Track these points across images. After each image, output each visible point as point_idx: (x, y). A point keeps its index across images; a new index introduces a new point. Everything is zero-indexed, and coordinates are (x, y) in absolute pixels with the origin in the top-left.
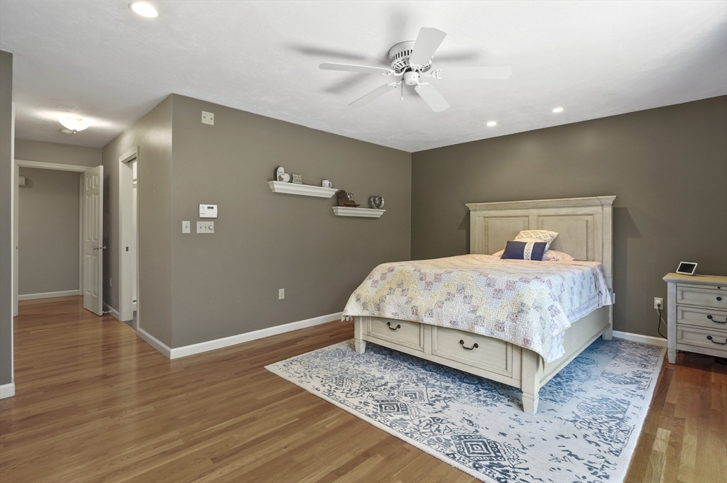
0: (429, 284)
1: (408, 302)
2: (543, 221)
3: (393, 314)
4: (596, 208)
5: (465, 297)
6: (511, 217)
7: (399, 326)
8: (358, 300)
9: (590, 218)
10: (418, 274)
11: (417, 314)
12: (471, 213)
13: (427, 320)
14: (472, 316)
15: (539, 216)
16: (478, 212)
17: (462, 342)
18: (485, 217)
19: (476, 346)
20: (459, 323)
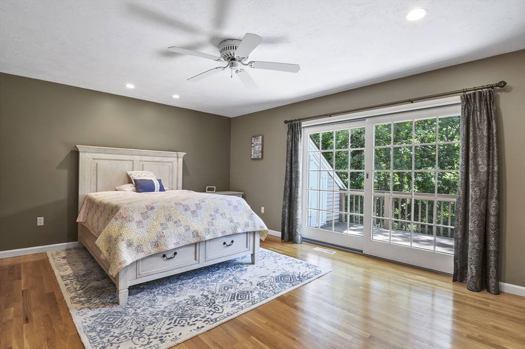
0: (194, 212)
1: (188, 229)
2: (143, 165)
3: (175, 244)
4: (174, 159)
5: (221, 214)
6: (119, 160)
7: (175, 254)
8: (130, 245)
9: (171, 164)
10: (181, 206)
11: (198, 236)
12: (80, 154)
13: (208, 237)
14: (232, 224)
15: (140, 161)
16: (87, 154)
17: (224, 243)
18: (94, 159)
19: (232, 242)
20: (227, 231)
